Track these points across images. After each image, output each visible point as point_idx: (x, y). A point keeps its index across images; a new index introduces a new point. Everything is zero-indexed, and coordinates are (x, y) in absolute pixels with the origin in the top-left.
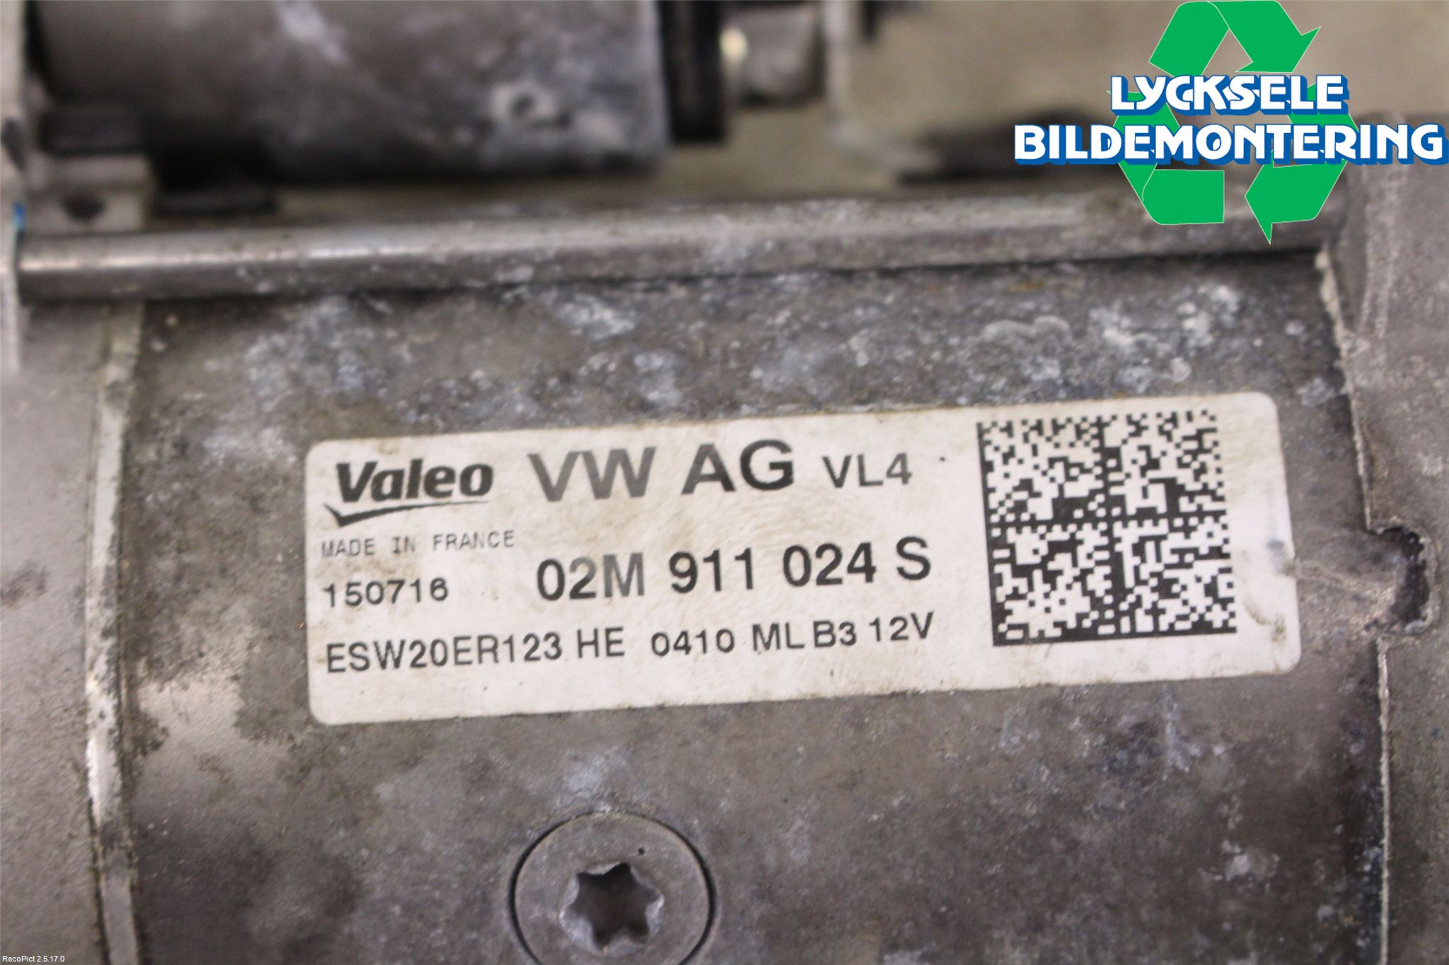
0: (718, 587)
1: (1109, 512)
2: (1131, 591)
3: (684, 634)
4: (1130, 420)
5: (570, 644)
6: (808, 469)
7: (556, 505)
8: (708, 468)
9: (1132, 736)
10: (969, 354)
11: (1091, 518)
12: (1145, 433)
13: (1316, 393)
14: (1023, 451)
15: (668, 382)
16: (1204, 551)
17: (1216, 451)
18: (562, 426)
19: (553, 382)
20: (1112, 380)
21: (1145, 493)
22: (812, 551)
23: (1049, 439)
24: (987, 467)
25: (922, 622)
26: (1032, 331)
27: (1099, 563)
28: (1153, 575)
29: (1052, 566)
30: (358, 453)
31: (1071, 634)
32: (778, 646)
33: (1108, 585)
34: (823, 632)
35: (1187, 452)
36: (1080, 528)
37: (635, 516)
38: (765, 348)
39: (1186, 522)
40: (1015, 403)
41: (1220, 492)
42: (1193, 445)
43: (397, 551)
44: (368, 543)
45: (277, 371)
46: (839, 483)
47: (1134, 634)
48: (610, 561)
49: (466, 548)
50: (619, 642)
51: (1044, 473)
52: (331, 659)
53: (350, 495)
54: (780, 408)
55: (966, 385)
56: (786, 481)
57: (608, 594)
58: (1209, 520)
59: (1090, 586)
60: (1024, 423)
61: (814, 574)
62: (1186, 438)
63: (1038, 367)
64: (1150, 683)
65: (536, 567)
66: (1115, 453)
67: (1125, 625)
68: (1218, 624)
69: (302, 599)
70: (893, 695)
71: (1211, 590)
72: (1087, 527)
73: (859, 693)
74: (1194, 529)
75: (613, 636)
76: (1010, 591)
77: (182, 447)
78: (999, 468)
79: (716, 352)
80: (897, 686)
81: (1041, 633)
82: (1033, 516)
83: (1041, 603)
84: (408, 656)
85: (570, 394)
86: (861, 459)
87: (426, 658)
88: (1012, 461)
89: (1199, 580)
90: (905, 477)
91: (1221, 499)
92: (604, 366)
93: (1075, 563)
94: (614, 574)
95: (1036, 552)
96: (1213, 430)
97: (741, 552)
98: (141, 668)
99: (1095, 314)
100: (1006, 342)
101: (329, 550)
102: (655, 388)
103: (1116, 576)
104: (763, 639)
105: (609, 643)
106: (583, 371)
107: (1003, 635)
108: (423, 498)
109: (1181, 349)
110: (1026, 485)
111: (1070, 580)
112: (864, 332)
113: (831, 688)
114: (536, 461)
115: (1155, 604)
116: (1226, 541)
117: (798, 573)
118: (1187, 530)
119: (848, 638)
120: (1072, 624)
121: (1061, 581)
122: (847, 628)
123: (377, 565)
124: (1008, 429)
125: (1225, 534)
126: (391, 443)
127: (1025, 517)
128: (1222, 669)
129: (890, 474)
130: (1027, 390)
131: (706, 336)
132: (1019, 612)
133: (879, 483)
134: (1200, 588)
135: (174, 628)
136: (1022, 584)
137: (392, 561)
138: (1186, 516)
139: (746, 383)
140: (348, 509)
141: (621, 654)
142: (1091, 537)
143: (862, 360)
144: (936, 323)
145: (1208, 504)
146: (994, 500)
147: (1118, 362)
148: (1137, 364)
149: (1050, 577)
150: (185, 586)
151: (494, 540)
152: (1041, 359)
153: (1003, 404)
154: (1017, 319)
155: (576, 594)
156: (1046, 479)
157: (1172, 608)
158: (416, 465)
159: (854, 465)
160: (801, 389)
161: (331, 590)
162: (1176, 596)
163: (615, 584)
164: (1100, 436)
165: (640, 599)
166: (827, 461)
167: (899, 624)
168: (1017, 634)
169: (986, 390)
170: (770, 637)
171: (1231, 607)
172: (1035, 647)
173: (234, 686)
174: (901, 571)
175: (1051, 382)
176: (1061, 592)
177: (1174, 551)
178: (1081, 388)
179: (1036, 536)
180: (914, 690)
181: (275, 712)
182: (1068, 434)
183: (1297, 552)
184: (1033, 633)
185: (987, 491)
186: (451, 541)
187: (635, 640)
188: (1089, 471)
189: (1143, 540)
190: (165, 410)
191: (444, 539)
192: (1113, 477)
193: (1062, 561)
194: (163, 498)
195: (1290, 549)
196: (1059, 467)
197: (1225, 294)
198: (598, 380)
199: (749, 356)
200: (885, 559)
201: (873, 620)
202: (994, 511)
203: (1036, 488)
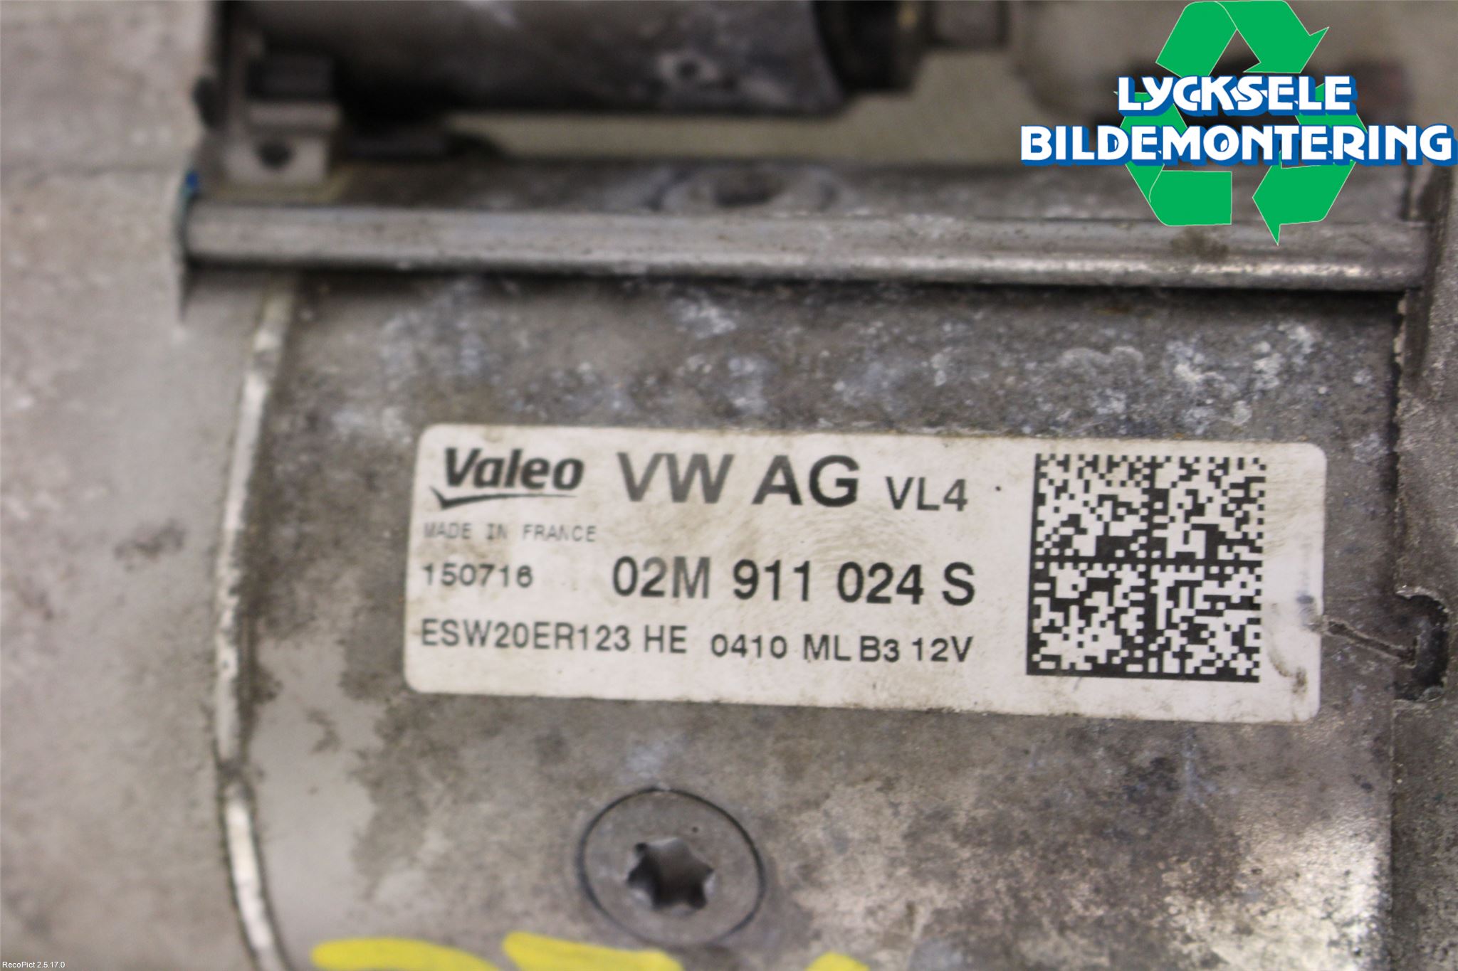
0: (776, 596)
1: (1149, 555)
2: (1161, 633)
3: (742, 638)
4: (1183, 463)
5: (637, 637)
6: (871, 489)
7: (637, 504)
8: (779, 480)
9: (1151, 770)
10: (1042, 381)
11: (1131, 559)
12: (1195, 477)
13: (1369, 449)
14: (1076, 486)
15: (756, 387)
16: (1236, 600)
17: (1261, 501)
18: (652, 426)
19: (650, 381)
20: (1173, 420)
21: (1186, 539)
22: (866, 568)
23: (1102, 476)
24: (1039, 499)
25: (962, 646)
26: (1107, 360)
27: (1134, 604)
28: (1184, 619)
29: (1088, 602)
30: (466, 438)
31: (1101, 670)
32: (827, 657)
33: (1140, 625)
34: (869, 646)
35: (1233, 500)
36: (1119, 568)
37: (706, 521)
38: (852, 360)
39: (1222, 570)
40: (1077, 436)
41: (1259, 543)
42: (1239, 493)
43: (490, 538)
44: (466, 528)
45: (406, 349)
46: (898, 504)
47: (1160, 675)
48: (680, 563)
49: (552, 539)
50: (681, 640)
51: (1093, 511)
52: (426, 632)
53: (455, 479)
54: (855, 424)
55: (1033, 413)
56: (850, 498)
57: (676, 594)
58: (1244, 570)
59: (1123, 625)
60: (1081, 457)
61: (866, 591)
62: (1234, 486)
63: (1105, 399)
64: (1172, 722)
65: (613, 562)
66: (1163, 495)
67: (1153, 665)
68: (1241, 672)
69: (403, 575)
70: (930, 712)
71: (1238, 639)
72: (1127, 567)
73: (898, 706)
74: (1229, 578)
75: (678, 634)
76: (1046, 624)
77: (314, 421)
78: (1051, 501)
79: (806, 361)
80: (933, 703)
81: (1073, 665)
82: (1076, 552)
83: (1075, 637)
84: (493, 636)
85: (664, 395)
86: (922, 481)
87: (508, 640)
88: (1064, 496)
89: (1227, 628)
90: (961, 503)
91: (1259, 550)
92: (700, 368)
93: (1111, 602)
94: (682, 576)
95: (1075, 587)
96: (1261, 480)
97: (800, 564)
98: (261, 626)
99: (1171, 347)
100: (1080, 370)
101: (430, 531)
102: (743, 394)
103: (1148, 618)
104: (813, 648)
105: (674, 639)
106: (680, 371)
107: (1037, 664)
108: (519, 488)
109: (1246, 394)
110: (1074, 520)
111: (1104, 618)
112: (948, 349)
113: (872, 700)
114: (624, 460)
115: (1183, 647)
116: (1258, 592)
117: (850, 589)
118: (1222, 579)
119: (892, 655)
120: (1102, 660)
121: (1096, 618)
122: (892, 645)
123: (472, 549)
124: (1065, 464)
125: (1258, 585)
126: (497, 431)
127: (1069, 552)
128: (1242, 715)
129: (947, 500)
130: (1089, 424)
131: (800, 341)
132: (1054, 644)
133: (936, 508)
134: (1227, 636)
135: (291, 592)
136: (1058, 617)
137: (484, 546)
138: (1221, 565)
139: (827, 395)
140: (451, 493)
141: (682, 651)
142: (1129, 577)
143: (940, 380)
144: (1017, 345)
145: (1245, 554)
146: (1041, 533)
147: (1185, 399)
148: (1201, 404)
149: (1086, 613)
150: (303, 554)
151: (578, 533)
152: (1109, 392)
153: (1065, 437)
154: (1096, 347)
155: (647, 591)
156: (1094, 516)
157: (1200, 653)
158: (516, 454)
159: (914, 488)
160: (878, 406)
161: (429, 569)
162: (1204, 642)
163: (682, 585)
164: (1151, 478)
165: (704, 601)
166: (890, 481)
167: (940, 646)
168: (1049, 665)
169: (1051, 421)
170: (820, 648)
171: (1256, 657)
172: (1065, 678)
173: (341, 649)
174: (947, 596)
175: (1114, 417)
176: (1095, 628)
177: (1207, 598)
178: (1142, 424)
179: (1077, 573)
180: (950, 708)
181: (375, 676)
182: (1121, 473)
183: (1326, 610)
184: (1065, 665)
185: (1037, 523)
186: (539, 532)
187: (697, 641)
188: (1135, 512)
189: (1179, 584)
190: (303, 380)
191: (532, 529)
192: (1158, 519)
193: (1099, 598)
194: (291, 467)
195: (1319, 605)
196: (1108, 505)
197: (1303, 334)
198: (692, 382)
199: (835, 368)
200: (933, 583)
201: (916, 640)
202: (1040, 544)
203: (1083, 524)
